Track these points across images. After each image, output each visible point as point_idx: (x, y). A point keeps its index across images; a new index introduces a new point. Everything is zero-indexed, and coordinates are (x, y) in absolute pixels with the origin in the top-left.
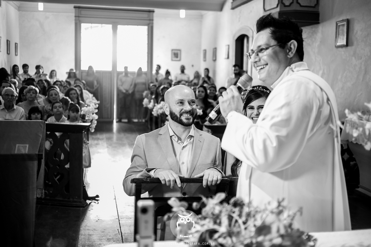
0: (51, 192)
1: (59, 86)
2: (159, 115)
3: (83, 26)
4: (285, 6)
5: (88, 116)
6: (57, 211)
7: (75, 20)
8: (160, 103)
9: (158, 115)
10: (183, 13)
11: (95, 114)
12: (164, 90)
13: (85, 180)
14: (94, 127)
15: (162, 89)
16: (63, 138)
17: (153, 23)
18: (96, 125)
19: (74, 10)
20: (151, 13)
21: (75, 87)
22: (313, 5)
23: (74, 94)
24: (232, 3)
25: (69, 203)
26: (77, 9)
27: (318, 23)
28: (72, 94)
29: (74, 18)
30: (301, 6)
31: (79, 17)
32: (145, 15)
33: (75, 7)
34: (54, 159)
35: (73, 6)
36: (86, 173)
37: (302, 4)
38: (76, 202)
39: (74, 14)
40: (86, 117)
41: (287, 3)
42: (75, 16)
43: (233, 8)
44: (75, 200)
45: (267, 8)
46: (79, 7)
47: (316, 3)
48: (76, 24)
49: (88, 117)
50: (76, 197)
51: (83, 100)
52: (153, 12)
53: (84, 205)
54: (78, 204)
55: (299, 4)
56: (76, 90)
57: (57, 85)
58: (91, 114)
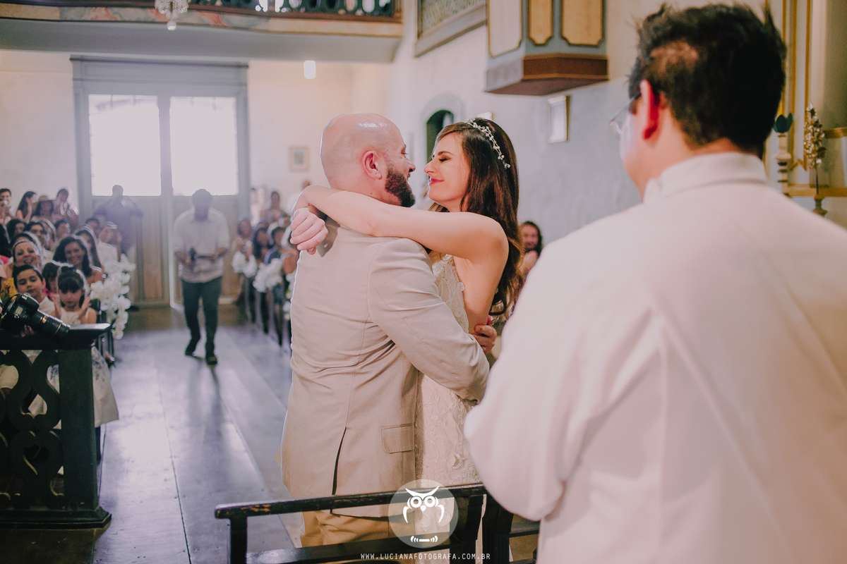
0: (19, 494)
1: (39, 234)
2: (271, 289)
3: (94, 99)
4: (537, 45)
5: (107, 302)
6: (33, 543)
7: (75, 87)
8: (269, 262)
9: (267, 289)
10: (310, 68)
11: (122, 298)
12: (277, 235)
13: (105, 452)
14: (123, 327)
15: (274, 232)
16: (42, 364)
17: (246, 92)
18: (125, 322)
19: (70, 64)
20: (243, 70)
21: (79, 234)
22: (594, 42)
23: (76, 251)
24: (416, 44)
25: (65, 519)
26: (79, 62)
27: (606, 80)
28: (69, 252)
29: (71, 83)
30: (570, 45)
31: (82, 80)
32: (230, 74)
33: (72, 59)
34: (24, 414)
35: (69, 57)
36: (108, 434)
37: (572, 41)
38: (81, 514)
39: (70, 76)
40: (102, 304)
41: (540, 39)
42: (75, 79)
43: (418, 56)
44: (79, 510)
45: (496, 51)
46: (82, 60)
47: (599, 37)
48: (77, 96)
49: (106, 304)
50: (82, 503)
51: (98, 264)
52: (247, 66)
53: (101, 521)
54: (87, 519)
55: (565, 39)
56: (79, 242)
57: (35, 232)
58: (115, 297)
